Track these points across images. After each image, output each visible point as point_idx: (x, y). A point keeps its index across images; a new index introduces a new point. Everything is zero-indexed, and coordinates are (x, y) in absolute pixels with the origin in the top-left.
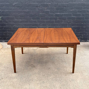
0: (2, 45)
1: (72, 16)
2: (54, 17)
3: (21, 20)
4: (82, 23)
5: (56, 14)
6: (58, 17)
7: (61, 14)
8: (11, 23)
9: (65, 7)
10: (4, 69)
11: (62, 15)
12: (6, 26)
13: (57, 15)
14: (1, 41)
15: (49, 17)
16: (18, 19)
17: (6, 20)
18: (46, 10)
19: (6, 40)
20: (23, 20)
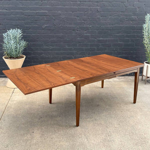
1: (119, 42)
2: (96, 43)
3: (51, 47)
6: (100, 44)
8: (39, 51)
9: (109, 31)
11: (106, 40)
13: (99, 41)
16: (48, 46)
17: (32, 48)
18: (85, 35)
20: (55, 47)
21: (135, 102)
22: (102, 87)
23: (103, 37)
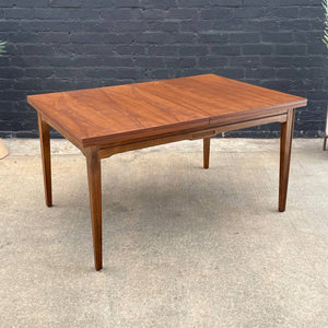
0: (9, 149)
1: (261, 43)
2: (198, 45)
3: (75, 56)
4: (299, 69)
5: (204, 32)
6: (209, 47)
7: (222, 33)
8: (41, 67)
9: (234, 10)
10: (15, 216)
11: (225, 36)
12: (23, 78)
13: (206, 39)
14: (4, 136)
15: (178, 45)
16: (65, 53)
17: (23, 57)
18: (167, 20)
19: (22, 129)
20: (83, 56)
21: (282, 208)
22: (206, 166)
23: (214, 29)
